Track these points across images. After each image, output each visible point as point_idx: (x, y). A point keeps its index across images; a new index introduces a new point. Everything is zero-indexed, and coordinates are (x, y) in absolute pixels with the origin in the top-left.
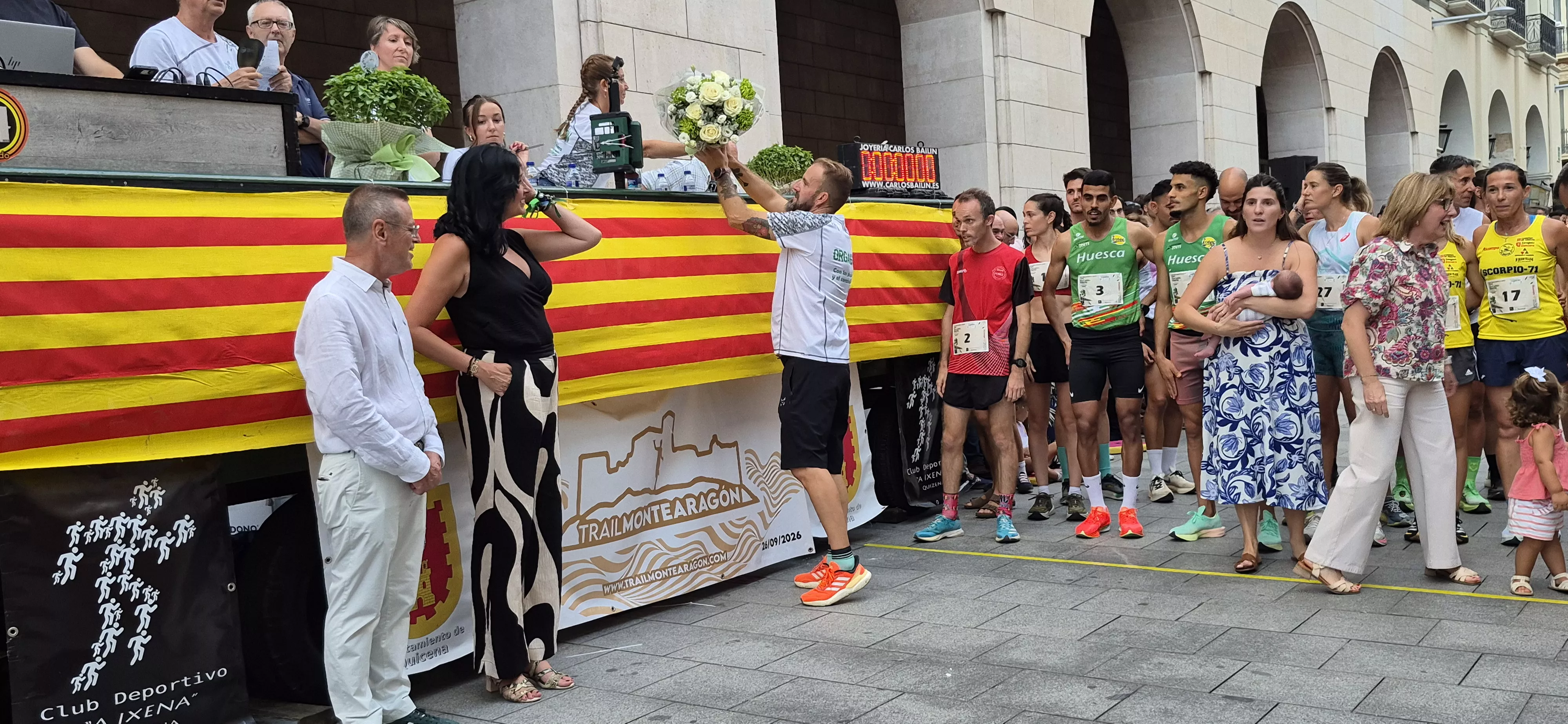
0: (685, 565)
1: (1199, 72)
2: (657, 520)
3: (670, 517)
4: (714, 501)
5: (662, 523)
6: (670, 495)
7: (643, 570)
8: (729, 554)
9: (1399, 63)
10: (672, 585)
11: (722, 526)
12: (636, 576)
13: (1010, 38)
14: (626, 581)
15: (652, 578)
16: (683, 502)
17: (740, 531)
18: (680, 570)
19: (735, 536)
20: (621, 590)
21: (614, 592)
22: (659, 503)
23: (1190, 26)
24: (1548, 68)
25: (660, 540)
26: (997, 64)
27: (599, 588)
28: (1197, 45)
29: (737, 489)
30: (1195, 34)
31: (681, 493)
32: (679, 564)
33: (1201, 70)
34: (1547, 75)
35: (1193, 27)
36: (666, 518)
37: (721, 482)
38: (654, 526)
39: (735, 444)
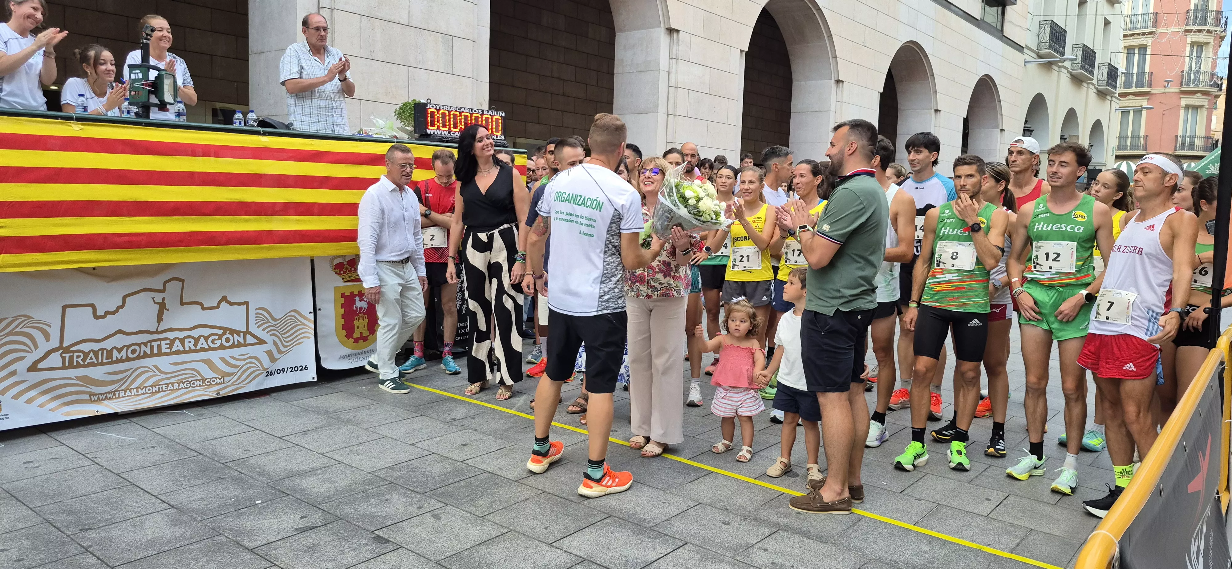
0: (174, 384)
1: (836, 80)
2: (156, 351)
3: (169, 350)
4: (215, 342)
5: (160, 354)
6: (171, 335)
7: (135, 385)
8: (226, 379)
9: (995, 86)
10: (162, 397)
11: (223, 360)
12: (127, 389)
13: (681, 47)
14: (117, 393)
15: (144, 391)
16: (182, 341)
17: (241, 363)
18: (170, 387)
19: (236, 367)
20: (110, 398)
21: (102, 400)
22: (161, 340)
23: (831, 51)
24: (1112, 97)
25: (155, 366)
26: (671, 64)
27: (87, 397)
28: (835, 63)
29: (242, 334)
30: (834, 56)
31: (181, 335)
32: (170, 383)
33: (836, 79)
34: (1111, 101)
35: (833, 51)
36: (164, 350)
37: (225, 330)
38: (152, 355)
39: (246, 303)
